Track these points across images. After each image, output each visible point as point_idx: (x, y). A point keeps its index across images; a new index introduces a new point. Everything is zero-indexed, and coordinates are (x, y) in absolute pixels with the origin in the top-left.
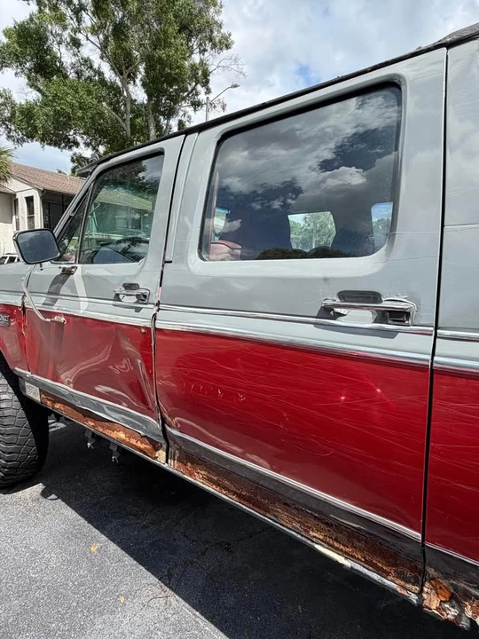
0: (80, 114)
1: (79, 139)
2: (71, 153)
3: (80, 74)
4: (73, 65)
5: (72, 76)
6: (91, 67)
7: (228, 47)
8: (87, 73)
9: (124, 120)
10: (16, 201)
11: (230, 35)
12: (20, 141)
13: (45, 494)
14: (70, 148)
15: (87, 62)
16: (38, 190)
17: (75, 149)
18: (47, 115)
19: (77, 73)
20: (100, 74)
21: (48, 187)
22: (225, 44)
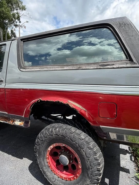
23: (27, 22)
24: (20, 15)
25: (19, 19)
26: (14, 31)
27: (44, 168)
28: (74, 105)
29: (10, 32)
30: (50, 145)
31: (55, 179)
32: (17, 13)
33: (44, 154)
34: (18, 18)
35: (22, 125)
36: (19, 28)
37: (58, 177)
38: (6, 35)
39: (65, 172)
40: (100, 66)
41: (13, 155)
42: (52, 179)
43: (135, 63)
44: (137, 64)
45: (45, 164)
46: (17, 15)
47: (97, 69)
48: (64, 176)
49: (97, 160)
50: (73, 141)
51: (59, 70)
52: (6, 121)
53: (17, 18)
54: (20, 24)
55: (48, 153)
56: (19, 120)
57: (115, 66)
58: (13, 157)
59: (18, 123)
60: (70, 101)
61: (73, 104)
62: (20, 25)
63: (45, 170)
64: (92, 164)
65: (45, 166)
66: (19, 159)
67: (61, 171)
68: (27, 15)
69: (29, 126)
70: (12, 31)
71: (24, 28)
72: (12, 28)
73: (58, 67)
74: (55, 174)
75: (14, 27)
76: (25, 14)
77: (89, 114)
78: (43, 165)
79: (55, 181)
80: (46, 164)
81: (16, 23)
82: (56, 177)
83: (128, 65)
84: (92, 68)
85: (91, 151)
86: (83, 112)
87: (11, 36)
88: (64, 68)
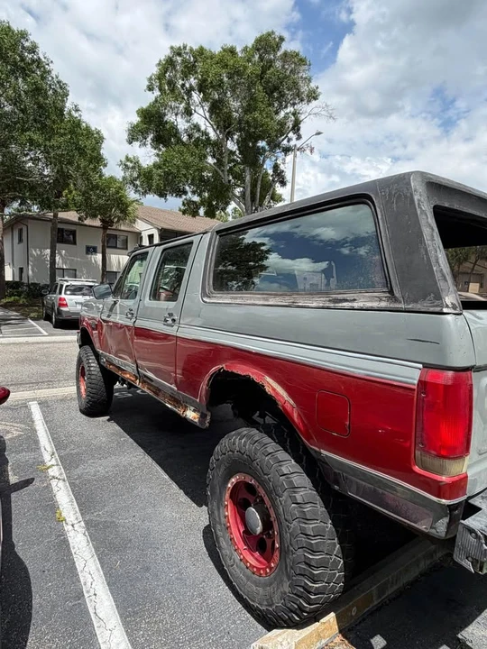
0: (184, 171)
1: (187, 188)
2: (182, 200)
3: (190, 136)
4: (186, 131)
5: (185, 138)
6: (199, 130)
7: (315, 98)
8: (197, 135)
9: (223, 171)
10: (141, 237)
11: (317, 88)
12: (144, 193)
13: (109, 420)
14: (180, 196)
15: (197, 127)
16: (158, 229)
17: (184, 197)
18: (160, 176)
19: (189, 135)
20: (206, 134)
21: (166, 226)
22: (313, 96)
23: (319, 134)
24: (302, 117)
25: (299, 129)
26: (282, 167)
27: (218, 527)
28: (274, 390)
29: (270, 172)
30: (231, 477)
31: (234, 561)
32: (294, 114)
33: (220, 493)
34: (296, 127)
35: (197, 420)
36: (295, 156)
37: (241, 560)
38: (259, 182)
39: (257, 554)
40: (330, 301)
41: (186, 494)
42: (228, 559)
43: (396, 300)
44: (400, 302)
45: (220, 519)
46: (293, 118)
47: (323, 308)
48: (252, 561)
49: (306, 535)
50: (265, 474)
51: (259, 305)
52: (176, 407)
53: (293, 128)
54: (299, 143)
55: (227, 495)
56: (192, 408)
57: (356, 305)
58: (185, 497)
59: (191, 415)
60: (268, 379)
61: (272, 385)
62: (298, 146)
63: (219, 533)
64: (294, 541)
65: (220, 524)
66: (194, 505)
67: (251, 550)
68: (323, 113)
69: (207, 425)
70: (276, 167)
71: (308, 152)
72: (276, 160)
73: (259, 299)
74: (235, 550)
75: (281, 155)
76: (316, 110)
77: (299, 415)
78: (217, 519)
79: (232, 566)
80: (223, 520)
81: (288, 141)
82: (237, 557)
83: (383, 304)
84: (314, 305)
85: (294, 507)
86: (288, 407)
87: (274, 179)
88: (267, 300)
